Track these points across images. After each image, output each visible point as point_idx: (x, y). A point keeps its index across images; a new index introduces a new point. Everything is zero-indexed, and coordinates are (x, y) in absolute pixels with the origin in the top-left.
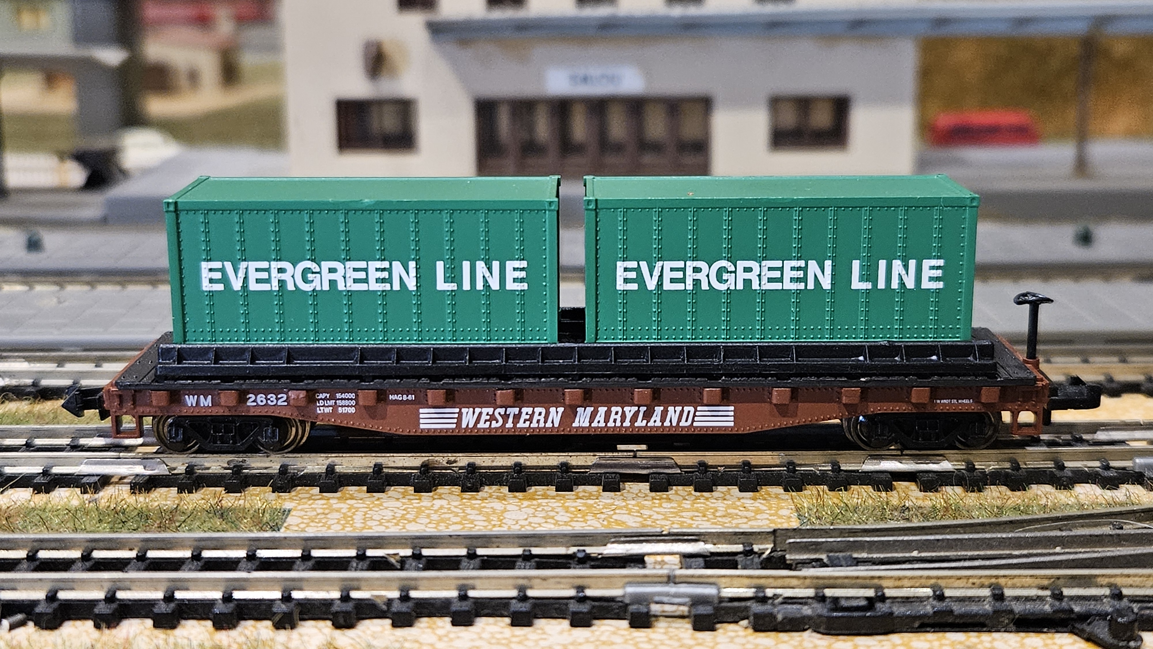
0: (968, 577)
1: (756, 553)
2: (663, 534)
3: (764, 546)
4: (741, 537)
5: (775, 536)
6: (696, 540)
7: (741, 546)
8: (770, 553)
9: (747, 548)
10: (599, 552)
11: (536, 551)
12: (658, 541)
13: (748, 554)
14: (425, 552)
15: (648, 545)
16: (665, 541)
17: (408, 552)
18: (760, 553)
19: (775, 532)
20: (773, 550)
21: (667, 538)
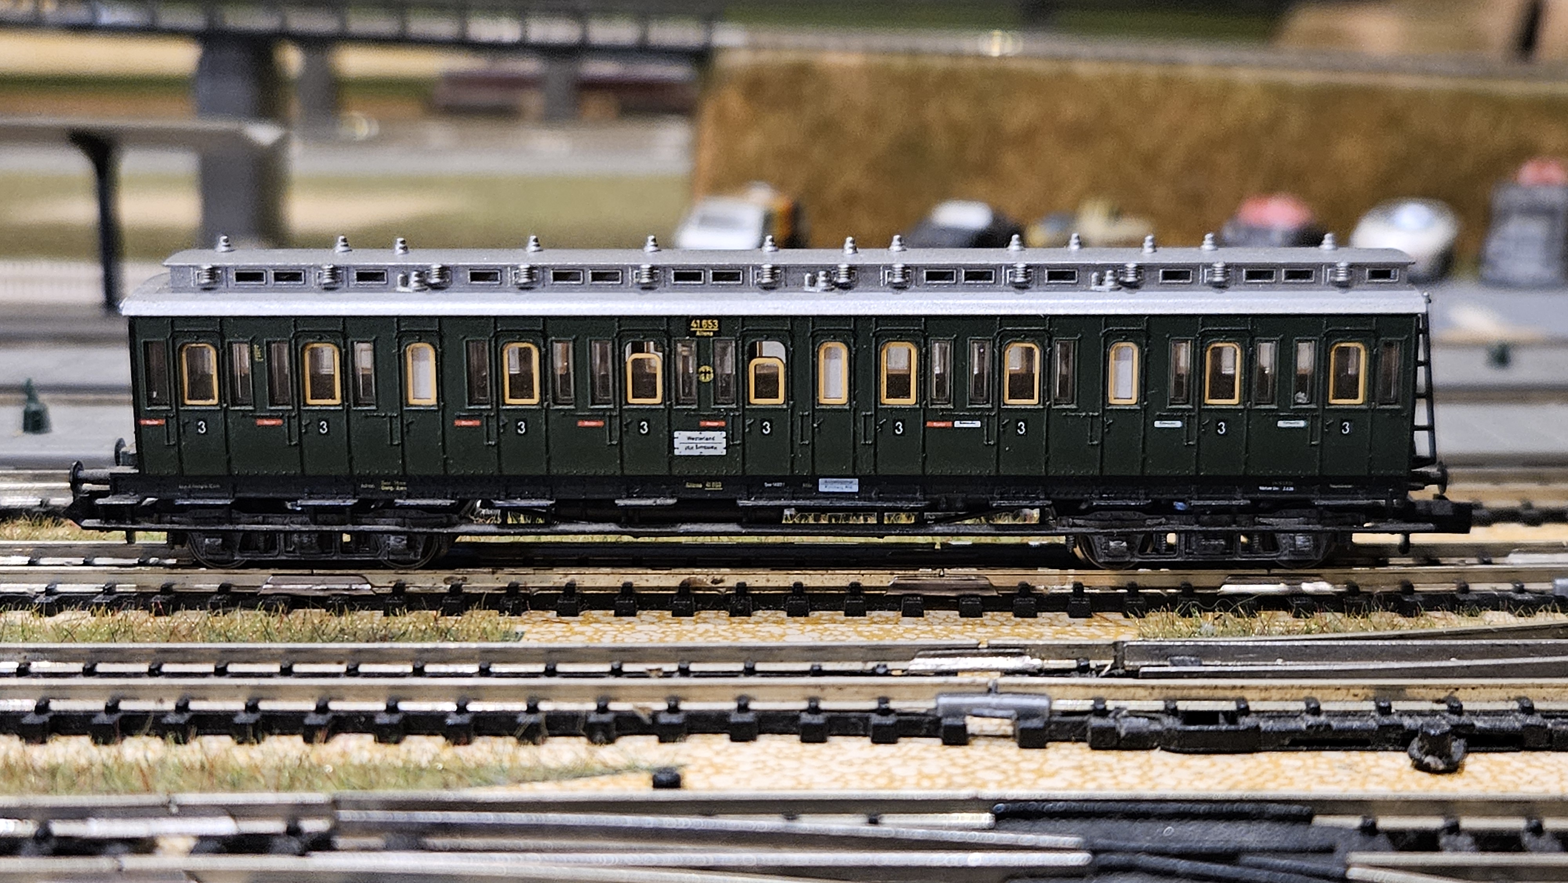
0: (1348, 688)
1: (1093, 670)
2: (980, 646)
3: (1103, 662)
4: (1075, 650)
5: (1116, 650)
6: (1020, 655)
7: (1075, 661)
8: (1110, 670)
9: (1082, 664)
10: (904, 667)
11: (827, 666)
12: (975, 655)
13: (1083, 670)
14: (693, 667)
15: (963, 659)
16: (983, 655)
17: (673, 667)
18: (1098, 671)
19: (1115, 644)
20: (1114, 667)
21: (985, 651)
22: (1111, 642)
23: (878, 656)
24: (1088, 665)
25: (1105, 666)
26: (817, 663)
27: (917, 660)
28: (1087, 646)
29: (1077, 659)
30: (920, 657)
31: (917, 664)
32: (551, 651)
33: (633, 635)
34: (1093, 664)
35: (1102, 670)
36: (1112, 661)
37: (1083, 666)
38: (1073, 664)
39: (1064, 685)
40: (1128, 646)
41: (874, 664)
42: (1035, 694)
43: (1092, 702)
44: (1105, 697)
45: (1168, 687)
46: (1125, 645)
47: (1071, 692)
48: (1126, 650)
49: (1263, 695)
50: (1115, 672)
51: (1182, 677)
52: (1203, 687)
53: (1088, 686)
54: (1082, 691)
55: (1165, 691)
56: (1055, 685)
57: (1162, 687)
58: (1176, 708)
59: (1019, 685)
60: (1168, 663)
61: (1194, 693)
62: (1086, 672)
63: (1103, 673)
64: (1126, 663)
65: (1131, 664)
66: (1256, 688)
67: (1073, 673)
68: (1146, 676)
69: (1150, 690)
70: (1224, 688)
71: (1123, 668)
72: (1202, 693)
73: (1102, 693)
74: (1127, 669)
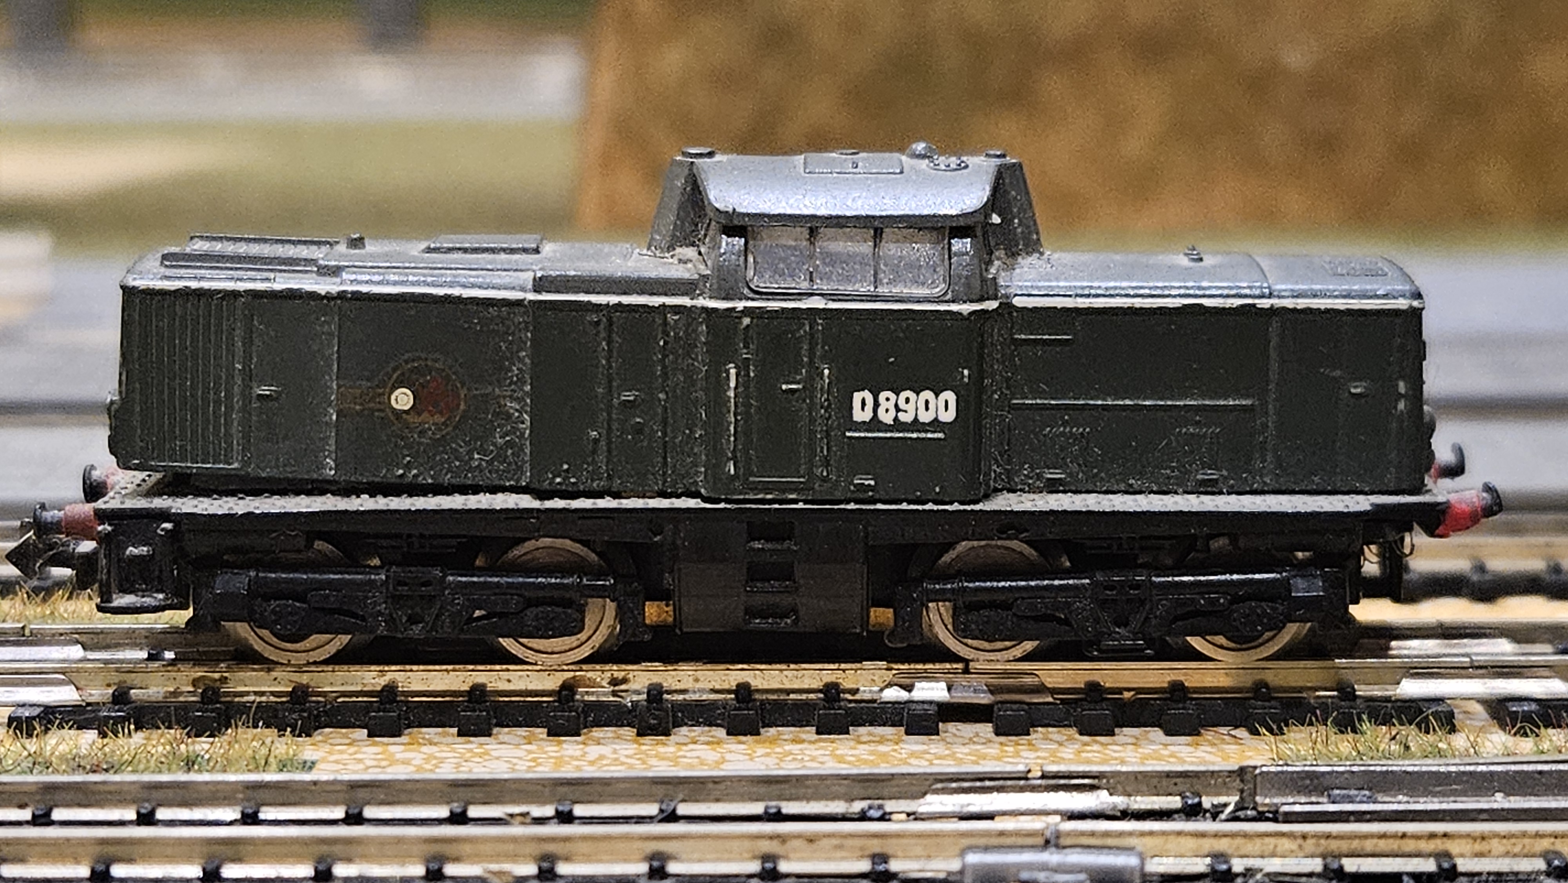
1: (1206, 811)
2: (1030, 775)
3: (1223, 799)
4: (1178, 780)
5: (1242, 781)
6: (1092, 788)
7: (1178, 798)
8: (1234, 811)
9: (1190, 802)
10: (909, 810)
11: (789, 808)
12: (1022, 790)
13: (1192, 811)
14: (579, 810)
15: (1003, 795)
16: (1034, 789)
17: (548, 811)
18: (1215, 813)
19: (1242, 771)
20: (1239, 807)
21: (1039, 782)
22: (1236, 768)
23: (870, 792)
24: (1200, 804)
25: (1225, 805)
26: (774, 803)
27: (929, 798)
28: (1197, 775)
29: (1181, 794)
30: (936, 792)
31: (929, 804)
32: (354, 786)
33: (485, 764)
34: (1207, 802)
35: (1222, 812)
36: (1237, 798)
37: (1191, 806)
38: (1175, 802)
39: (1164, 833)
40: (1262, 773)
41: (864, 804)
42: (1118, 848)
43: (1208, 860)
44: (1230, 852)
45: (1328, 836)
46: (1258, 771)
47: (1173, 844)
48: (1259, 779)
49: (1478, 847)
50: (1241, 814)
51: (1347, 821)
52: (1383, 836)
53: (1202, 835)
54: (1190, 843)
55: (1323, 841)
56: (1151, 833)
57: (1317, 836)
58: (1341, 867)
59: (1093, 834)
60: (1325, 800)
61: (1369, 845)
62: (1196, 814)
63: (1223, 816)
64: (1258, 799)
65: (1267, 801)
66: (1469, 836)
67: (1176, 816)
68: (1291, 818)
69: (1300, 841)
70: (1417, 837)
71: (1254, 808)
72: (1383, 845)
73: (1222, 845)
74: (1260, 809)
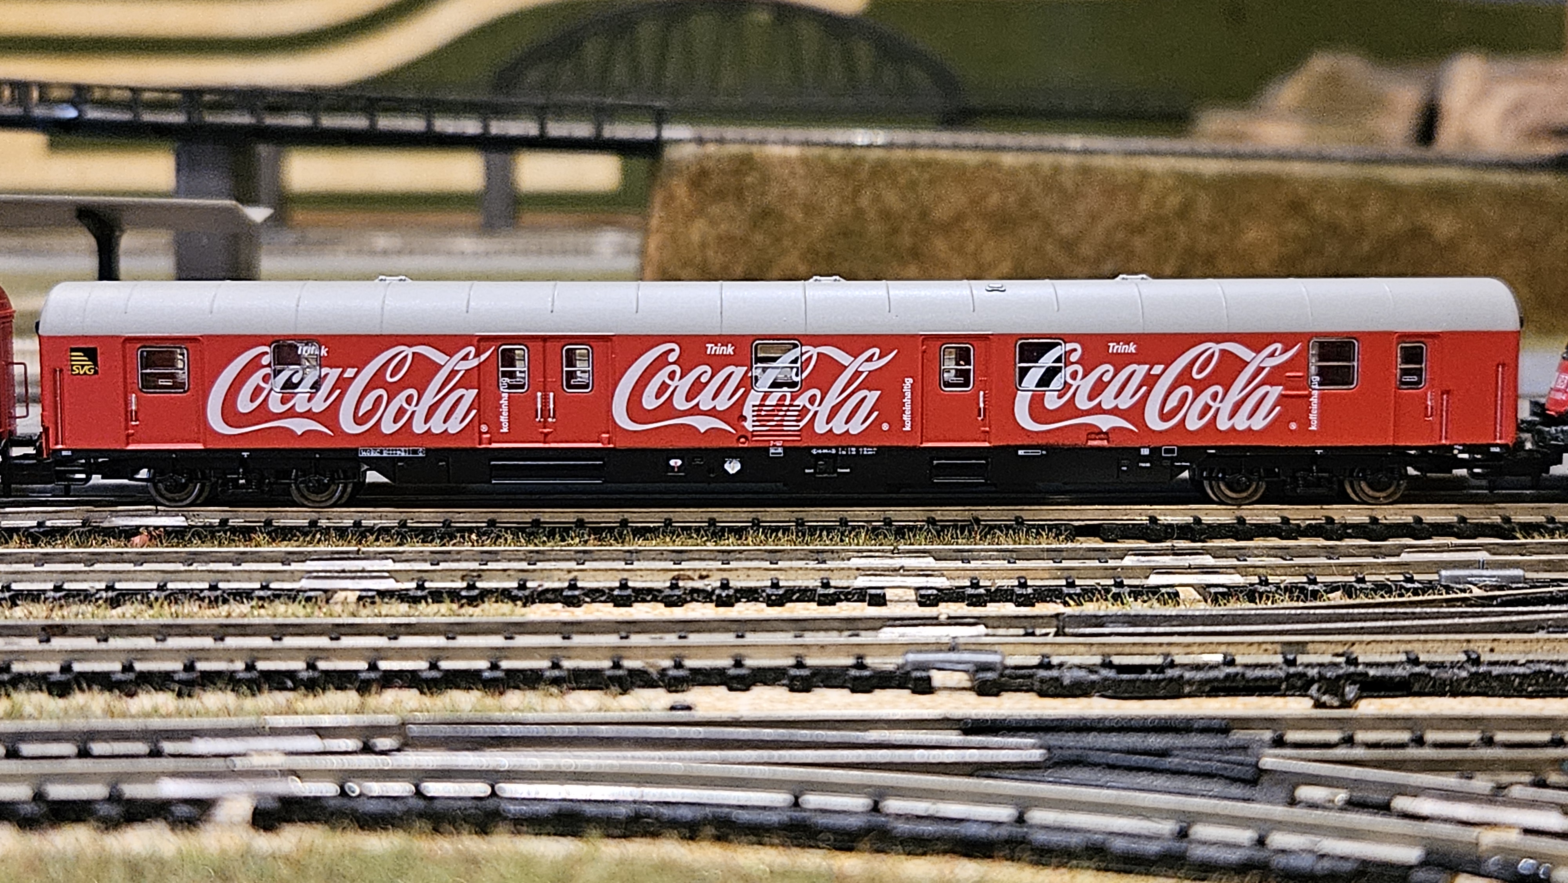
0: (1260, 644)
2: (940, 617)
3: (1047, 630)
4: (1022, 620)
5: (1058, 620)
6: (975, 624)
9: (1029, 631)
12: (936, 625)
16: (940, 625)
19: (1057, 615)
20: (1056, 634)
21: (945, 621)
22: (1054, 614)
23: (851, 626)
24: (1034, 632)
25: (1049, 633)
27: (885, 629)
28: (1033, 617)
29: (1024, 628)
30: (888, 626)
31: (885, 633)
33: (632, 614)
34: (1038, 632)
36: (1055, 630)
38: (1021, 631)
39: (1014, 643)
42: (990, 651)
43: (1039, 658)
44: (1051, 653)
45: (1104, 645)
46: (1066, 615)
47: (1020, 649)
48: (1067, 620)
49: (1186, 650)
52: (1134, 644)
53: (1035, 644)
54: (1030, 650)
55: (1101, 648)
56: (1007, 643)
57: (1098, 644)
58: (1111, 662)
59: (975, 644)
61: (1126, 650)
64: (1067, 630)
65: (1071, 631)
66: (1182, 645)
69: (1089, 648)
70: (1154, 645)
72: (1134, 649)
73: (1048, 650)
